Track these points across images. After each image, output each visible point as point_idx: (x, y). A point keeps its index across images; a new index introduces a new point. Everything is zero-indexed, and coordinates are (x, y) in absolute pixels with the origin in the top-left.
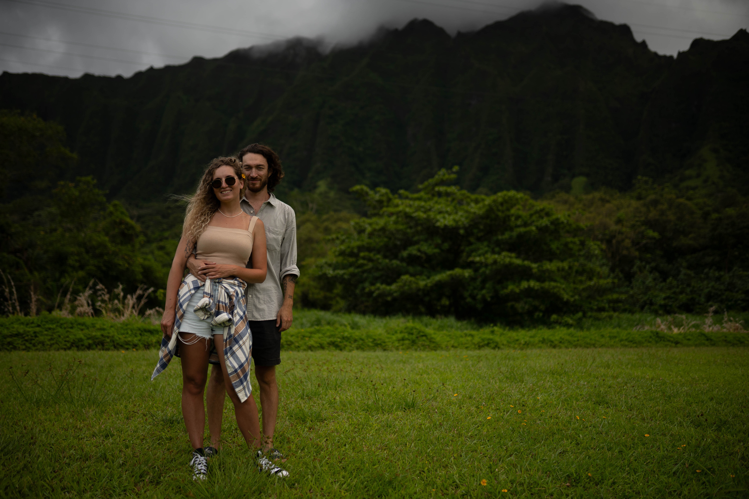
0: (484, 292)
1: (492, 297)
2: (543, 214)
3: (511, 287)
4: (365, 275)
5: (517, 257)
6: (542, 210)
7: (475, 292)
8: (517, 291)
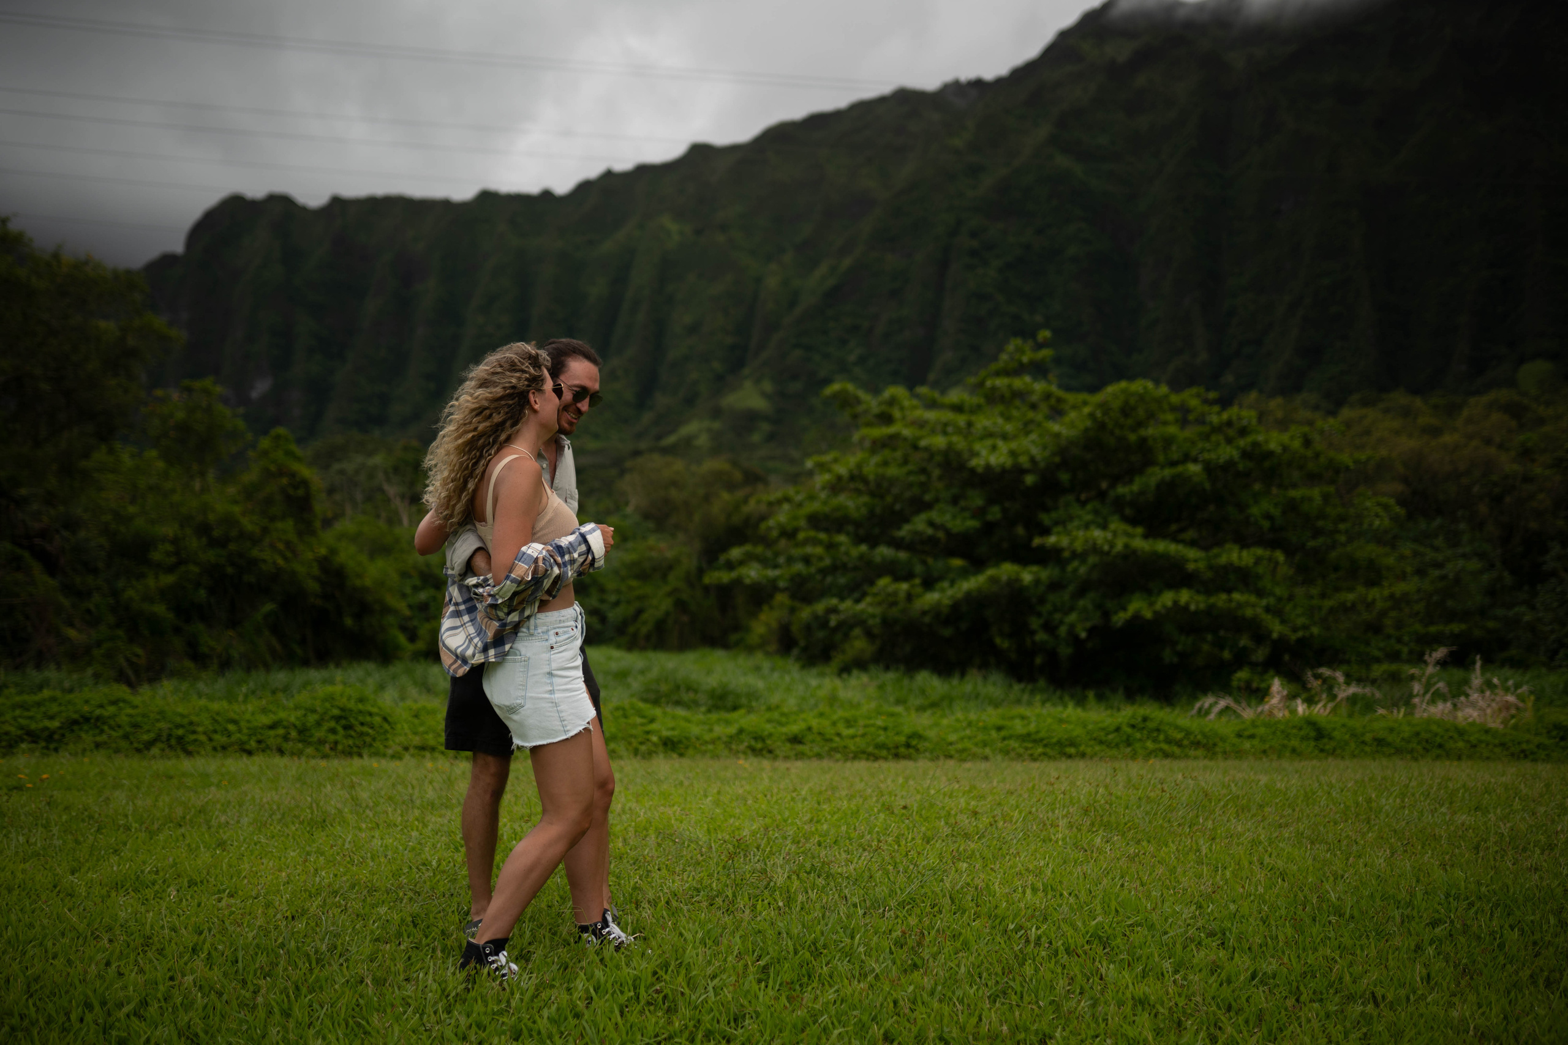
0: (1073, 617)
1: (1091, 631)
2: (1231, 432)
3: (1137, 606)
4: (829, 579)
5: (1146, 537)
6: (1229, 423)
7: (1057, 616)
8: (1148, 614)
